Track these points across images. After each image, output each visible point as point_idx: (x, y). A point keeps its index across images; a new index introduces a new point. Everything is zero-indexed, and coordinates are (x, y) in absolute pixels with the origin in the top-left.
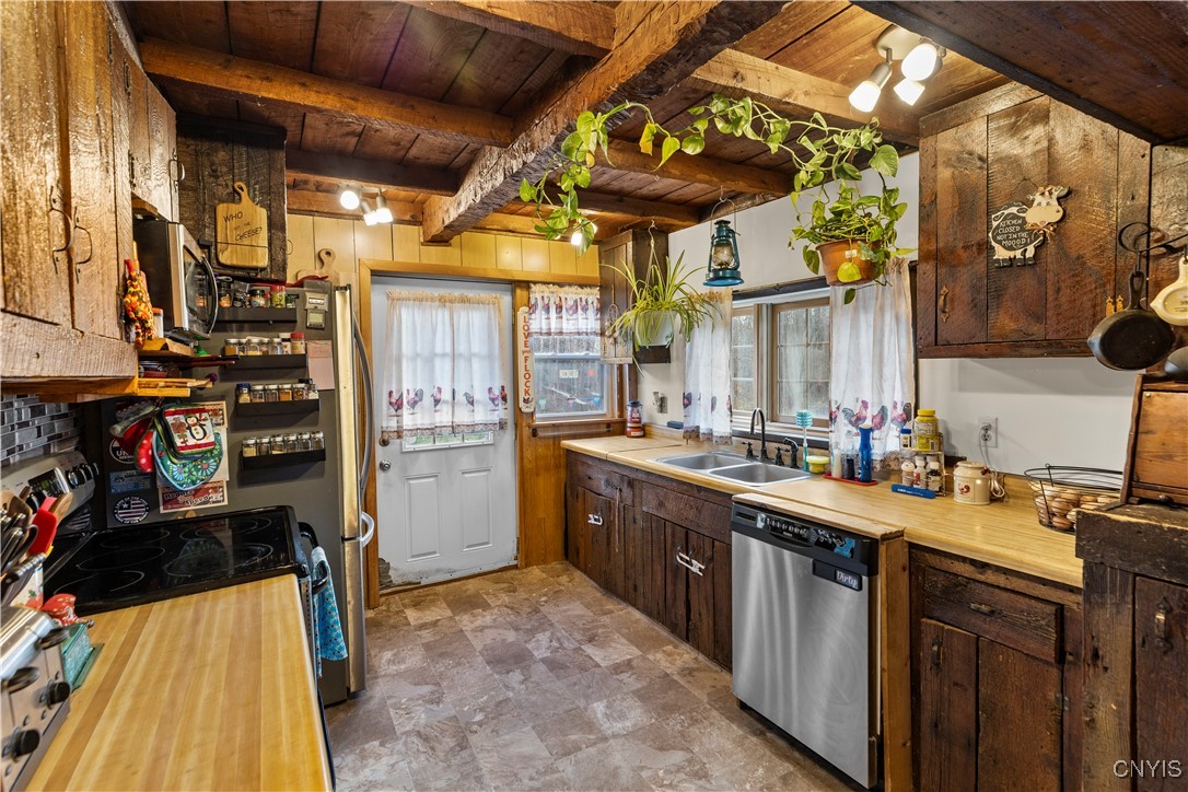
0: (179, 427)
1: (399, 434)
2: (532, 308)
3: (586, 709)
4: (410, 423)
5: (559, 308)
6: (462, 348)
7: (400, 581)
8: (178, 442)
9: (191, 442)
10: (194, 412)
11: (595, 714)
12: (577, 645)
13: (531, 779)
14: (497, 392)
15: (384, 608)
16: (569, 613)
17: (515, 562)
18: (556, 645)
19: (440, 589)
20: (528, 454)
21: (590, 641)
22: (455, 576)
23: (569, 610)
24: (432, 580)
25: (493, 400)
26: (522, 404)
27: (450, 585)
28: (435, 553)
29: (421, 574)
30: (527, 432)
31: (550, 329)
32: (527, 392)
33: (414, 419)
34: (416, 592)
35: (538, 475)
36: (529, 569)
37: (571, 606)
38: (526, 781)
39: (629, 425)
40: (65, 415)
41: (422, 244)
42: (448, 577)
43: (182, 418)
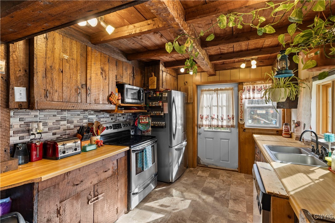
0: (141, 119)
1: (202, 126)
2: (243, 90)
3: (210, 214)
4: (205, 123)
5: (254, 90)
6: (220, 104)
7: (203, 164)
8: (140, 122)
9: (143, 122)
10: (145, 116)
11: (211, 217)
12: (229, 199)
13: (179, 219)
14: (231, 116)
15: (196, 169)
16: (238, 190)
17: (237, 170)
18: (223, 196)
19: (212, 169)
20: (242, 137)
21: (234, 200)
22: (218, 167)
23: (239, 189)
24: (211, 166)
25: (229, 119)
26: (239, 121)
27: (215, 169)
28: (212, 159)
29: (209, 164)
30: (241, 130)
31: (250, 97)
32: (241, 117)
33: (207, 122)
34: (206, 168)
35: (245, 144)
36: (241, 174)
37: (240, 188)
38: (178, 219)
39: (283, 132)
40: (131, 116)
41: (208, 76)
42: (215, 167)
43: (142, 117)
